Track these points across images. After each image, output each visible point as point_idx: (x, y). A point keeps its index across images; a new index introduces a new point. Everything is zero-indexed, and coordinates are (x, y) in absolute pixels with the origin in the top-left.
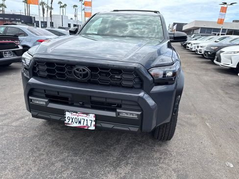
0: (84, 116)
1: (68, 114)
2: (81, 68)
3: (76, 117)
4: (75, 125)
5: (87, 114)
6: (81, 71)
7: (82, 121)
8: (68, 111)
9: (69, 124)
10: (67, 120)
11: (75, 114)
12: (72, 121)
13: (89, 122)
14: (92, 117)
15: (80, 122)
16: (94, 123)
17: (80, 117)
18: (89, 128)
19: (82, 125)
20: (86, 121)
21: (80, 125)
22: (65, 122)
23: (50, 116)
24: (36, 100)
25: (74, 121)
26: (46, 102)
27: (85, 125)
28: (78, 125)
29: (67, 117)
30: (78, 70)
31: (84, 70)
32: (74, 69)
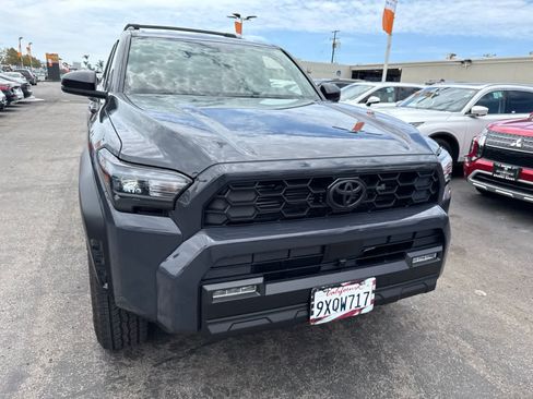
0: (354, 289)
1: (319, 297)
2: (348, 181)
3: (337, 296)
4: (334, 315)
5: (360, 281)
6: (349, 188)
7: (349, 299)
8: (321, 289)
9: (320, 319)
10: (316, 310)
11: (335, 290)
12: (328, 309)
13: (363, 297)
14: (370, 285)
15: (343, 306)
16: (372, 296)
18: (363, 312)
19: (348, 310)
20: (356, 298)
21: (343, 312)
22: (312, 317)
23: (269, 317)
24: (223, 291)
25: (330, 307)
26: (258, 285)
27: (353, 308)
28: (340, 313)
29: (315, 303)
30: (342, 187)
31: (355, 185)
32: (334, 186)
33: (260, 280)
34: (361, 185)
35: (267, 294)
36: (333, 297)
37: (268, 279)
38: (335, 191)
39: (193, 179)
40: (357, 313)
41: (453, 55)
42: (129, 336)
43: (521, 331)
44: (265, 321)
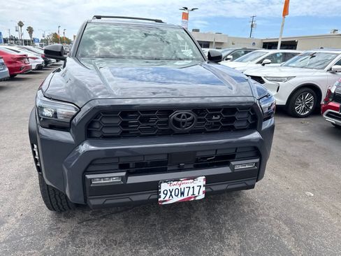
0: (190, 183)
1: (164, 187)
2: (183, 113)
3: (177, 187)
4: (175, 199)
5: (194, 178)
6: (184, 118)
7: (186, 190)
8: (165, 182)
9: (166, 201)
10: (162, 196)
11: (175, 183)
12: (171, 195)
13: (197, 189)
14: (201, 181)
15: (182, 194)
16: (203, 189)
17: (182, 186)
18: (197, 198)
19: (186, 196)
20: (191, 189)
21: (182, 198)
22: (159, 200)
23: (130, 197)
24: (99, 179)
25: (173, 194)
26: (122, 177)
27: (190, 195)
28: (180, 198)
29: (162, 190)
30: (179, 116)
31: (188, 116)
32: (173, 116)
33: (123, 174)
34: (193, 115)
35: (128, 182)
36: (175, 187)
37: (129, 174)
38: (174, 119)
39: (80, 109)
40: (192, 199)
41: (335, 30)
42: (61, 204)
43: (331, 222)
44: (128, 200)
